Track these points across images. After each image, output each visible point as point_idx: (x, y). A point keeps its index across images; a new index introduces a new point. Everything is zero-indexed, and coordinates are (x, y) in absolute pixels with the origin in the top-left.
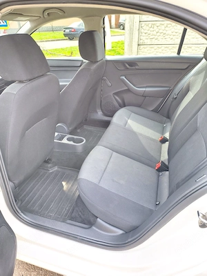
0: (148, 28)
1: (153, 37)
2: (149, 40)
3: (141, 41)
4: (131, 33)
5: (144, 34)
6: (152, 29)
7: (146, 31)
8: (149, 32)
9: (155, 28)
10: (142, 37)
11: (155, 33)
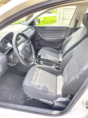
0: (67, 12)
1: (69, 16)
2: (67, 17)
3: (64, 17)
4: (60, 14)
5: (65, 14)
6: (68, 12)
7: (66, 13)
8: (67, 13)
9: (70, 11)
10: (64, 16)
11: (70, 14)
